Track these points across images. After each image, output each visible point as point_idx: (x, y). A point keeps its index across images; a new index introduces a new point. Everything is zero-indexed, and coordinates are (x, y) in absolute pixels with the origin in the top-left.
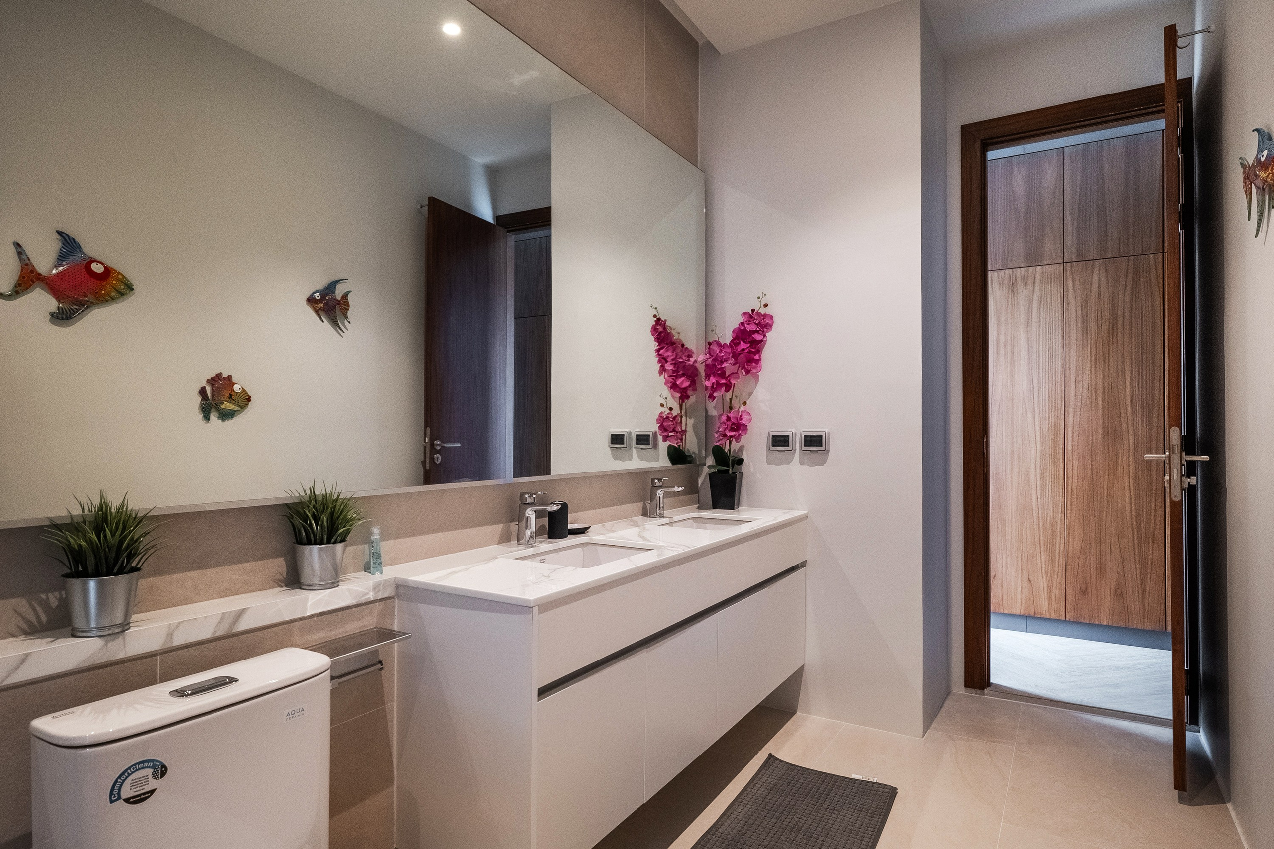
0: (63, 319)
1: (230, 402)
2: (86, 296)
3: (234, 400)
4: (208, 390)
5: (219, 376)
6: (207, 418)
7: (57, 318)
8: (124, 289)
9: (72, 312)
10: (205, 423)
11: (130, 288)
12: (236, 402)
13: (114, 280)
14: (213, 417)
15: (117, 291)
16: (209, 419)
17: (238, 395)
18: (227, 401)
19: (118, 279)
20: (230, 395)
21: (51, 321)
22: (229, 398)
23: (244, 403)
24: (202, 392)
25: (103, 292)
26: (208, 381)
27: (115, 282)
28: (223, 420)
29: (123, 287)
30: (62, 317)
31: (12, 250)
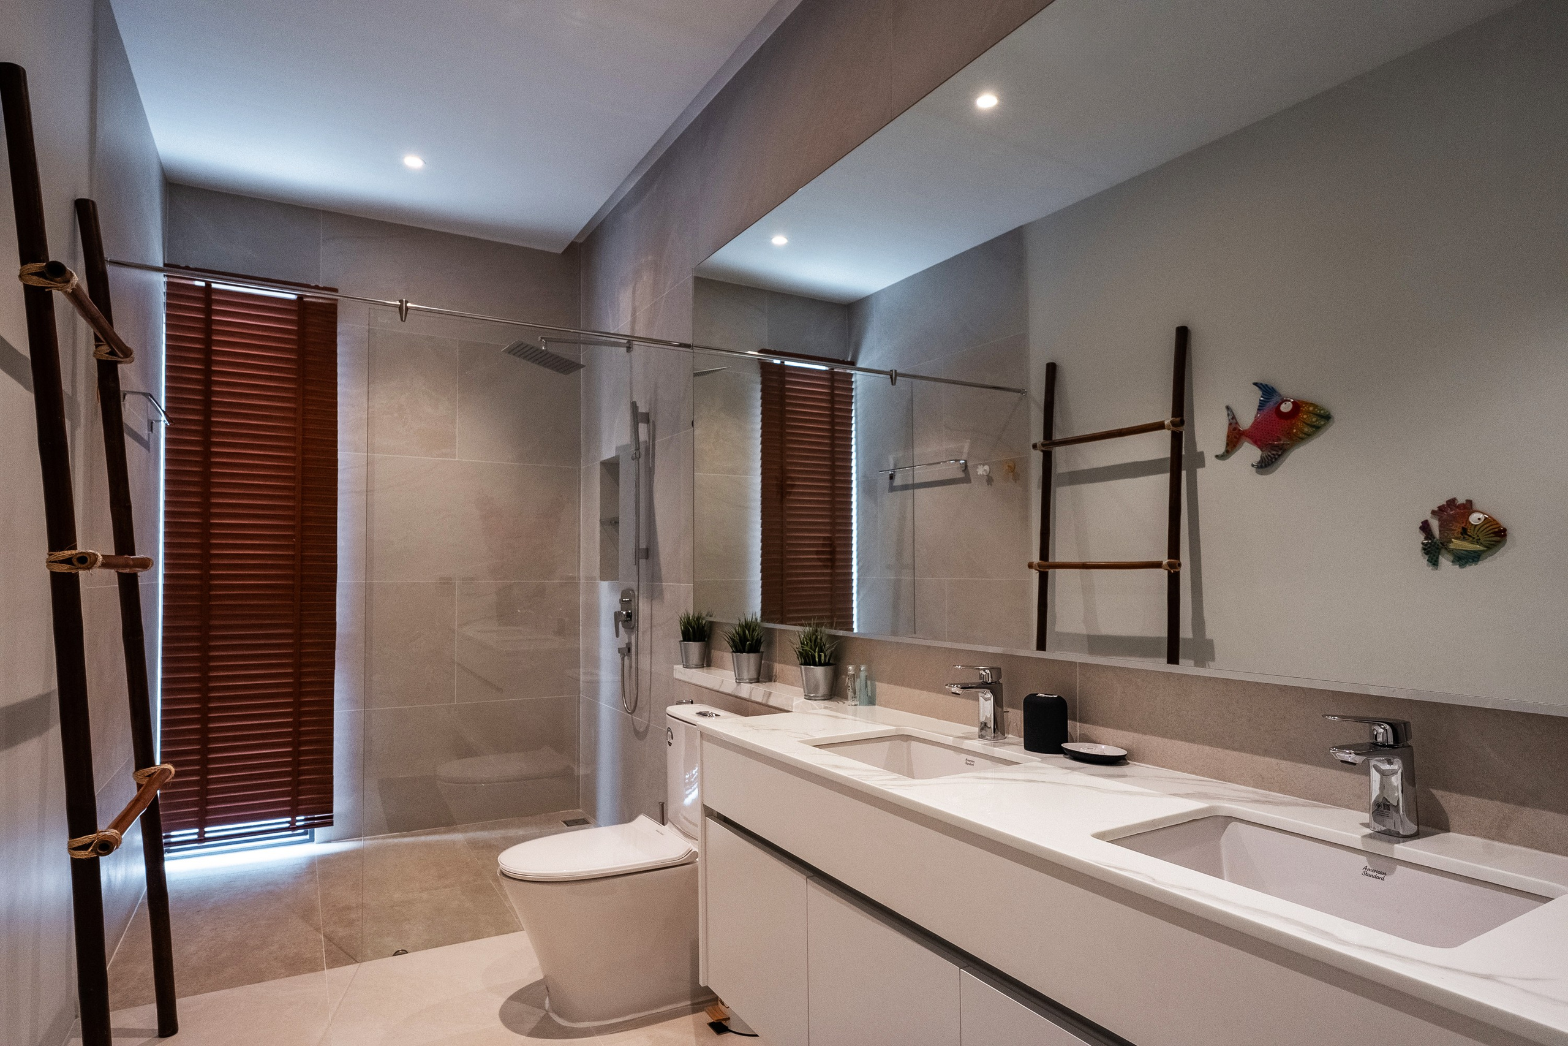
0: (1266, 466)
1: (1464, 539)
2: (1280, 440)
3: (1470, 536)
4: (1435, 524)
5: (1452, 503)
6: (1434, 562)
7: (1261, 467)
8: (1317, 421)
9: (1269, 458)
10: (1432, 569)
11: (1327, 417)
12: (1474, 538)
13: (1304, 414)
14: (1445, 561)
15: (1308, 424)
16: (1437, 565)
17: (1477, 528)
18: (1456, 538)
19: (1309, 412)
20: (1463, 528)
21: (1257, 472)
22: (1462, 534)
23: (1491, 539)
24: (1425, 527)
25: (1295, 431)
26: (1433, 512)
27: (1305, 416)
28: (1462, 566)
29: (1314, 420)
30: (1265, 465)
31: (1225, 412)
